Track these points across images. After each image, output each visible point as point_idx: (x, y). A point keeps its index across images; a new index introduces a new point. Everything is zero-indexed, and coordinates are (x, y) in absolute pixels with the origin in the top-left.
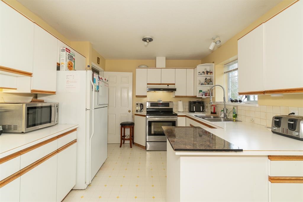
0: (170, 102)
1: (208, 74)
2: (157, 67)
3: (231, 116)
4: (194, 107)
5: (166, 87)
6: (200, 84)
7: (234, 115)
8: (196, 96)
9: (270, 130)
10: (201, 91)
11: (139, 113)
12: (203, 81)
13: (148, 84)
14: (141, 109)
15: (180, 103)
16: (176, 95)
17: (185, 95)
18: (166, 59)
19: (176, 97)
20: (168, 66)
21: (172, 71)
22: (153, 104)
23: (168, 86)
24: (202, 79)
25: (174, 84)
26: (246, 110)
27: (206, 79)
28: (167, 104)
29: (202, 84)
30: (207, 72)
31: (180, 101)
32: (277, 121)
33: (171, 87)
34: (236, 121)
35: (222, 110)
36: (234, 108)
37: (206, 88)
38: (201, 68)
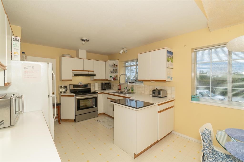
0: (89, 84)
1: (115, 66)
2: (80, 57)
3: (130, 91)
4: (106, 86)
5: (87, 73)
6: (111, 72)
7: (132, 90)
8: (108, 80)
9: (151, 95)
10: (111, 76)
11: (63, 94)
12: (112, 70)
13: (73, 70)
14: (65, 91)
15: (96, 84)
16: (94, 79)
17: (101, 79)
18: (87, 52)
19: (95, 80)
20: (88, 58)
21: (91, 61)
22: (75, 86)
23: (89, 72)
24: (112, 69)
25: (93, 71)
26: (138, 87)
27: (114, 69)
28: (86, 85)
29: (112, 72)
30: (115, 65)
31: (96, 83)
32: (154, 92)
33: (91, 73)
34: (133, 93)
35: (125, 88)
36: (132, 87)
37: (114, 75)
38: (111, 62)
